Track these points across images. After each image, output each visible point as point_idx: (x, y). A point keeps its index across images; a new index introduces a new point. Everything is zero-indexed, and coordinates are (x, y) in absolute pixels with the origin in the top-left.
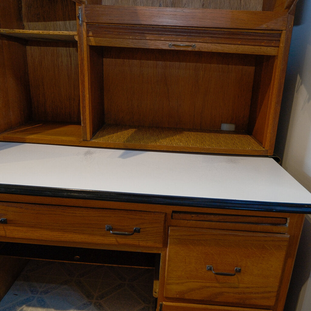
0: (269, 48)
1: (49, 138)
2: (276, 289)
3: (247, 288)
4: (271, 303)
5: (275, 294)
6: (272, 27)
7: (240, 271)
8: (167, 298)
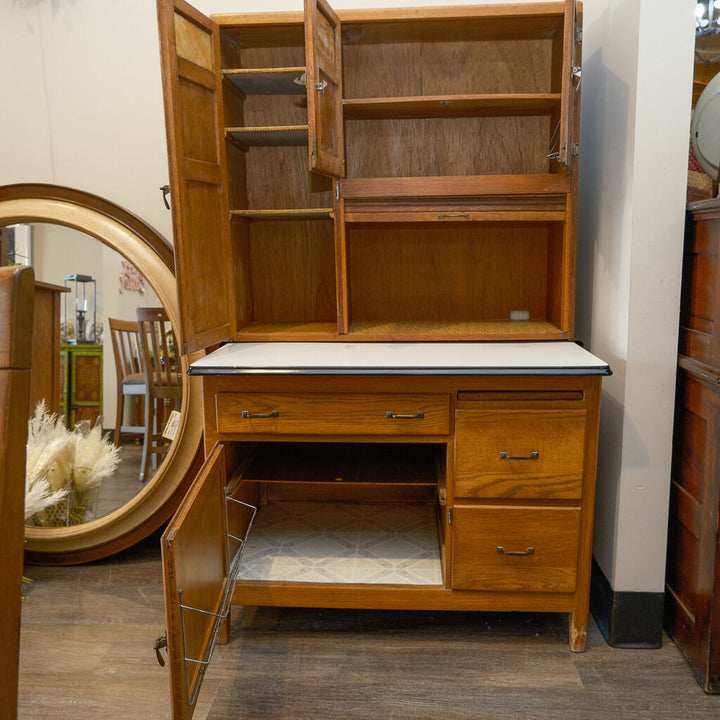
0: (554, 213)
1: (306, 334)
2: (580, 477)
3: (548, 477)
4: (576, 495)
5: (580, 483)
6: (553, 190)
7: (535, 458)
8: (457, 499)
